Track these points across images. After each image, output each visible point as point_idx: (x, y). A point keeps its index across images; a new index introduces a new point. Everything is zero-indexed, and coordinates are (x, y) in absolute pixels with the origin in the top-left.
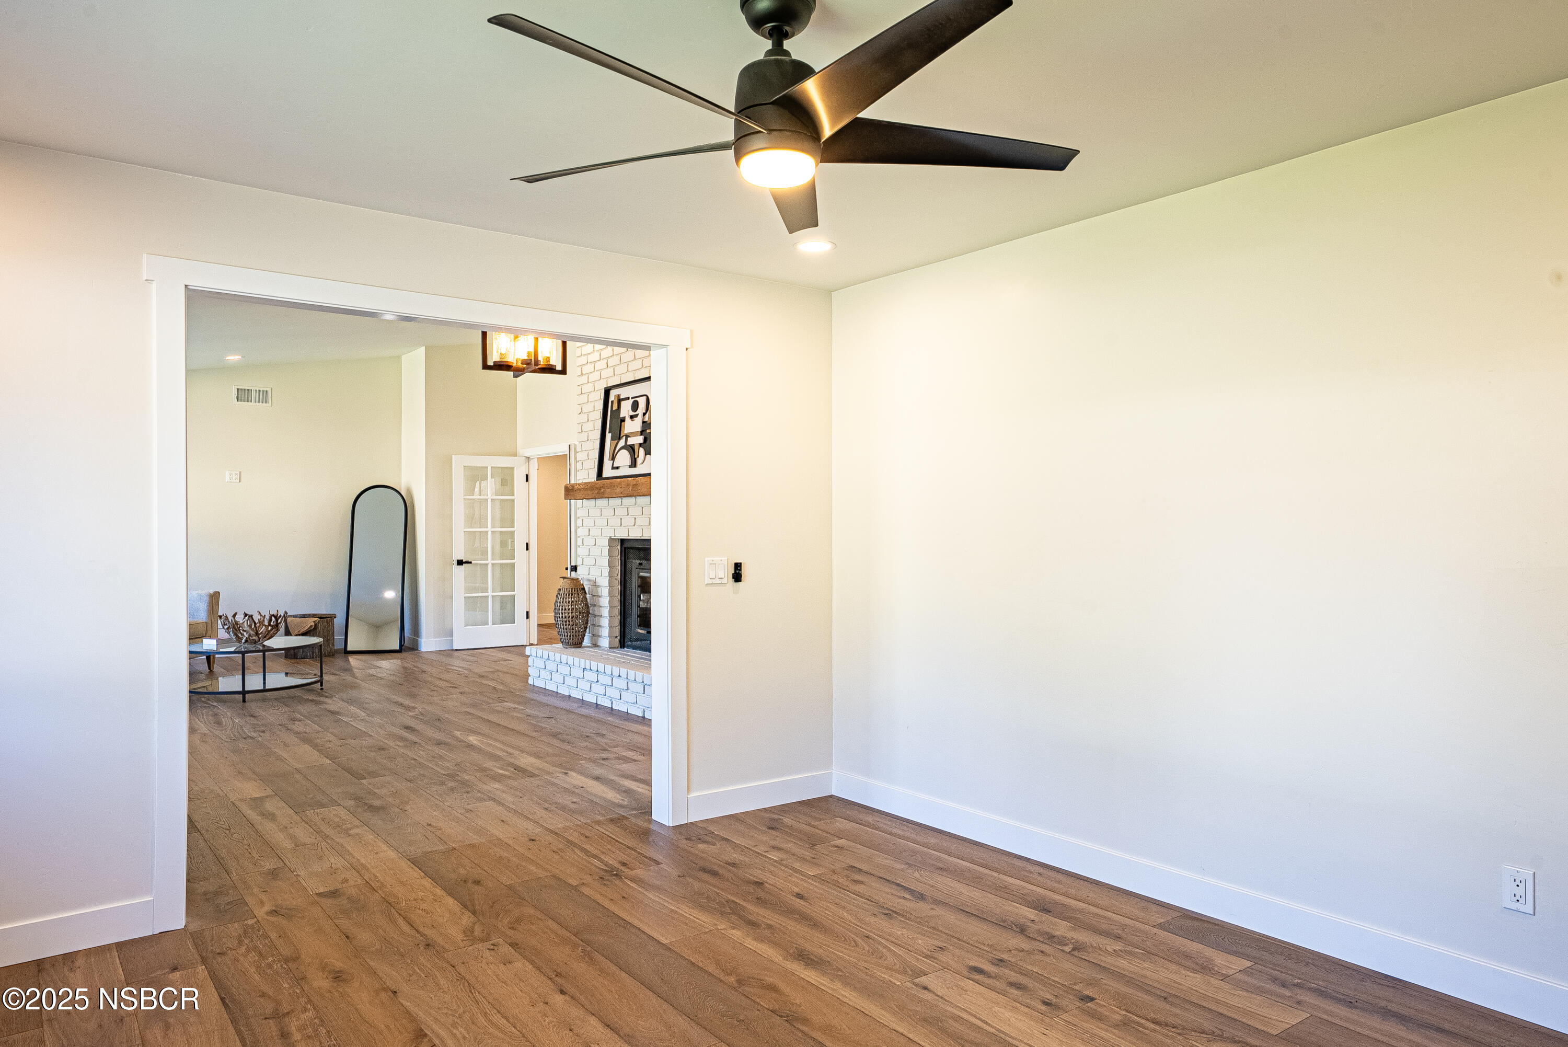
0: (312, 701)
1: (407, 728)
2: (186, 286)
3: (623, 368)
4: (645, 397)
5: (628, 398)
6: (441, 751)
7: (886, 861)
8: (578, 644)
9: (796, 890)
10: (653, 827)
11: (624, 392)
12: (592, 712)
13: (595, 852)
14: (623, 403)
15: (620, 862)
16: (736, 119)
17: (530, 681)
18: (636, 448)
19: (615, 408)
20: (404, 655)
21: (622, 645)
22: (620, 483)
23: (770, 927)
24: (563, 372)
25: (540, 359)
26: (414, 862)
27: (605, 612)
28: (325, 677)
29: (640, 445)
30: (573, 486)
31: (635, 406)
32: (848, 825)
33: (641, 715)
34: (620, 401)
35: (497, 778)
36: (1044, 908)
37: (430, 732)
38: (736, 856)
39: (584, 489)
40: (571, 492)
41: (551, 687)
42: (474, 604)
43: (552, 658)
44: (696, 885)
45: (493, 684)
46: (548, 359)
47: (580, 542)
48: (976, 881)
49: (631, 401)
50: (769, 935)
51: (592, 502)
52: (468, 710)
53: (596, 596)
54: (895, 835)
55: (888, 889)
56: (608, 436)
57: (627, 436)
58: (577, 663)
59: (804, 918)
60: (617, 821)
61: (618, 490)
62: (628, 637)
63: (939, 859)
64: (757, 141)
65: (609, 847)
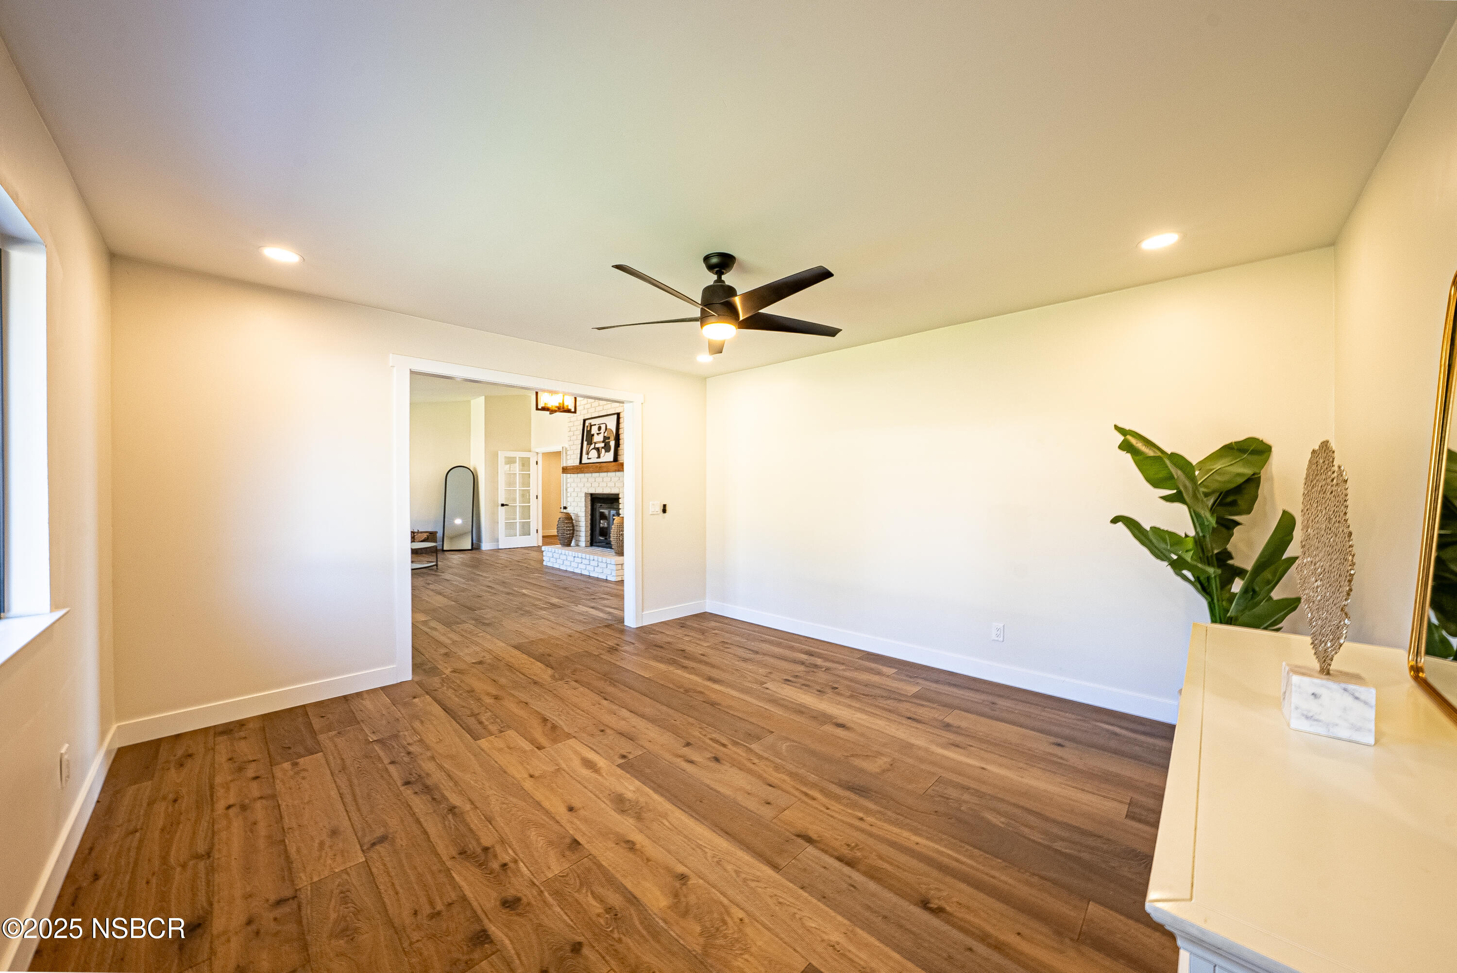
0: (433, 574)
1: (489, 587)
2: (410, 369)
3: (593, 410)
4: (605, 425)
5: (595, 425)
6: (511, 597)
7: (738, 638)
8: (569, 545)
9: (701, 652)
10: (625, 628)
11: (593, 422)
12: (579, 577)
13: (602, 640)
14: (593, 427)
15: (615, 644)
16: (702, 308)
17: (545, 563)
18: (600, 449)
19: (589, 429)
20: (474, 551)
21: (592, 545)
22: (592, 466)
23: (693, 668)
24: (575, 412)
25: (565, 406)
26: (516, 647)
27: (583, 529)
28: (439, 563)
29: (602, 448)
30: (566, 467)
31: (600, 429)
32: (718, 624)
33: (605, 578)
34: (591, 426)
35: (542, 609)
36: (811, 654)
37: (501, 588)
38: (669, 639)
39: (573, 469)
40: (565, 470)
41: (556, 566)
42: (510, 526)
43: (557, 552)
44: (655, 652)
45: (526, 565)
46: (567, 406)
47: (569, 495)
48: (779, 645)
49: (597, 426)
50: (693, 671)
51: (576, 475)
52: (517, 578)
53: (578, 521)
54: (739, 628)
55: (741, 650)
56: (585, 443)
57: (595, 443)
58: (570, 554)
59: (707, 664)
60: (608, 626)
61: (591, 469)
62: (594, 541)
63: (761, 637)
64: (711, 319)
65: (608, 638)
